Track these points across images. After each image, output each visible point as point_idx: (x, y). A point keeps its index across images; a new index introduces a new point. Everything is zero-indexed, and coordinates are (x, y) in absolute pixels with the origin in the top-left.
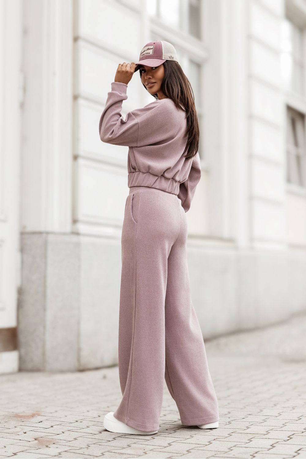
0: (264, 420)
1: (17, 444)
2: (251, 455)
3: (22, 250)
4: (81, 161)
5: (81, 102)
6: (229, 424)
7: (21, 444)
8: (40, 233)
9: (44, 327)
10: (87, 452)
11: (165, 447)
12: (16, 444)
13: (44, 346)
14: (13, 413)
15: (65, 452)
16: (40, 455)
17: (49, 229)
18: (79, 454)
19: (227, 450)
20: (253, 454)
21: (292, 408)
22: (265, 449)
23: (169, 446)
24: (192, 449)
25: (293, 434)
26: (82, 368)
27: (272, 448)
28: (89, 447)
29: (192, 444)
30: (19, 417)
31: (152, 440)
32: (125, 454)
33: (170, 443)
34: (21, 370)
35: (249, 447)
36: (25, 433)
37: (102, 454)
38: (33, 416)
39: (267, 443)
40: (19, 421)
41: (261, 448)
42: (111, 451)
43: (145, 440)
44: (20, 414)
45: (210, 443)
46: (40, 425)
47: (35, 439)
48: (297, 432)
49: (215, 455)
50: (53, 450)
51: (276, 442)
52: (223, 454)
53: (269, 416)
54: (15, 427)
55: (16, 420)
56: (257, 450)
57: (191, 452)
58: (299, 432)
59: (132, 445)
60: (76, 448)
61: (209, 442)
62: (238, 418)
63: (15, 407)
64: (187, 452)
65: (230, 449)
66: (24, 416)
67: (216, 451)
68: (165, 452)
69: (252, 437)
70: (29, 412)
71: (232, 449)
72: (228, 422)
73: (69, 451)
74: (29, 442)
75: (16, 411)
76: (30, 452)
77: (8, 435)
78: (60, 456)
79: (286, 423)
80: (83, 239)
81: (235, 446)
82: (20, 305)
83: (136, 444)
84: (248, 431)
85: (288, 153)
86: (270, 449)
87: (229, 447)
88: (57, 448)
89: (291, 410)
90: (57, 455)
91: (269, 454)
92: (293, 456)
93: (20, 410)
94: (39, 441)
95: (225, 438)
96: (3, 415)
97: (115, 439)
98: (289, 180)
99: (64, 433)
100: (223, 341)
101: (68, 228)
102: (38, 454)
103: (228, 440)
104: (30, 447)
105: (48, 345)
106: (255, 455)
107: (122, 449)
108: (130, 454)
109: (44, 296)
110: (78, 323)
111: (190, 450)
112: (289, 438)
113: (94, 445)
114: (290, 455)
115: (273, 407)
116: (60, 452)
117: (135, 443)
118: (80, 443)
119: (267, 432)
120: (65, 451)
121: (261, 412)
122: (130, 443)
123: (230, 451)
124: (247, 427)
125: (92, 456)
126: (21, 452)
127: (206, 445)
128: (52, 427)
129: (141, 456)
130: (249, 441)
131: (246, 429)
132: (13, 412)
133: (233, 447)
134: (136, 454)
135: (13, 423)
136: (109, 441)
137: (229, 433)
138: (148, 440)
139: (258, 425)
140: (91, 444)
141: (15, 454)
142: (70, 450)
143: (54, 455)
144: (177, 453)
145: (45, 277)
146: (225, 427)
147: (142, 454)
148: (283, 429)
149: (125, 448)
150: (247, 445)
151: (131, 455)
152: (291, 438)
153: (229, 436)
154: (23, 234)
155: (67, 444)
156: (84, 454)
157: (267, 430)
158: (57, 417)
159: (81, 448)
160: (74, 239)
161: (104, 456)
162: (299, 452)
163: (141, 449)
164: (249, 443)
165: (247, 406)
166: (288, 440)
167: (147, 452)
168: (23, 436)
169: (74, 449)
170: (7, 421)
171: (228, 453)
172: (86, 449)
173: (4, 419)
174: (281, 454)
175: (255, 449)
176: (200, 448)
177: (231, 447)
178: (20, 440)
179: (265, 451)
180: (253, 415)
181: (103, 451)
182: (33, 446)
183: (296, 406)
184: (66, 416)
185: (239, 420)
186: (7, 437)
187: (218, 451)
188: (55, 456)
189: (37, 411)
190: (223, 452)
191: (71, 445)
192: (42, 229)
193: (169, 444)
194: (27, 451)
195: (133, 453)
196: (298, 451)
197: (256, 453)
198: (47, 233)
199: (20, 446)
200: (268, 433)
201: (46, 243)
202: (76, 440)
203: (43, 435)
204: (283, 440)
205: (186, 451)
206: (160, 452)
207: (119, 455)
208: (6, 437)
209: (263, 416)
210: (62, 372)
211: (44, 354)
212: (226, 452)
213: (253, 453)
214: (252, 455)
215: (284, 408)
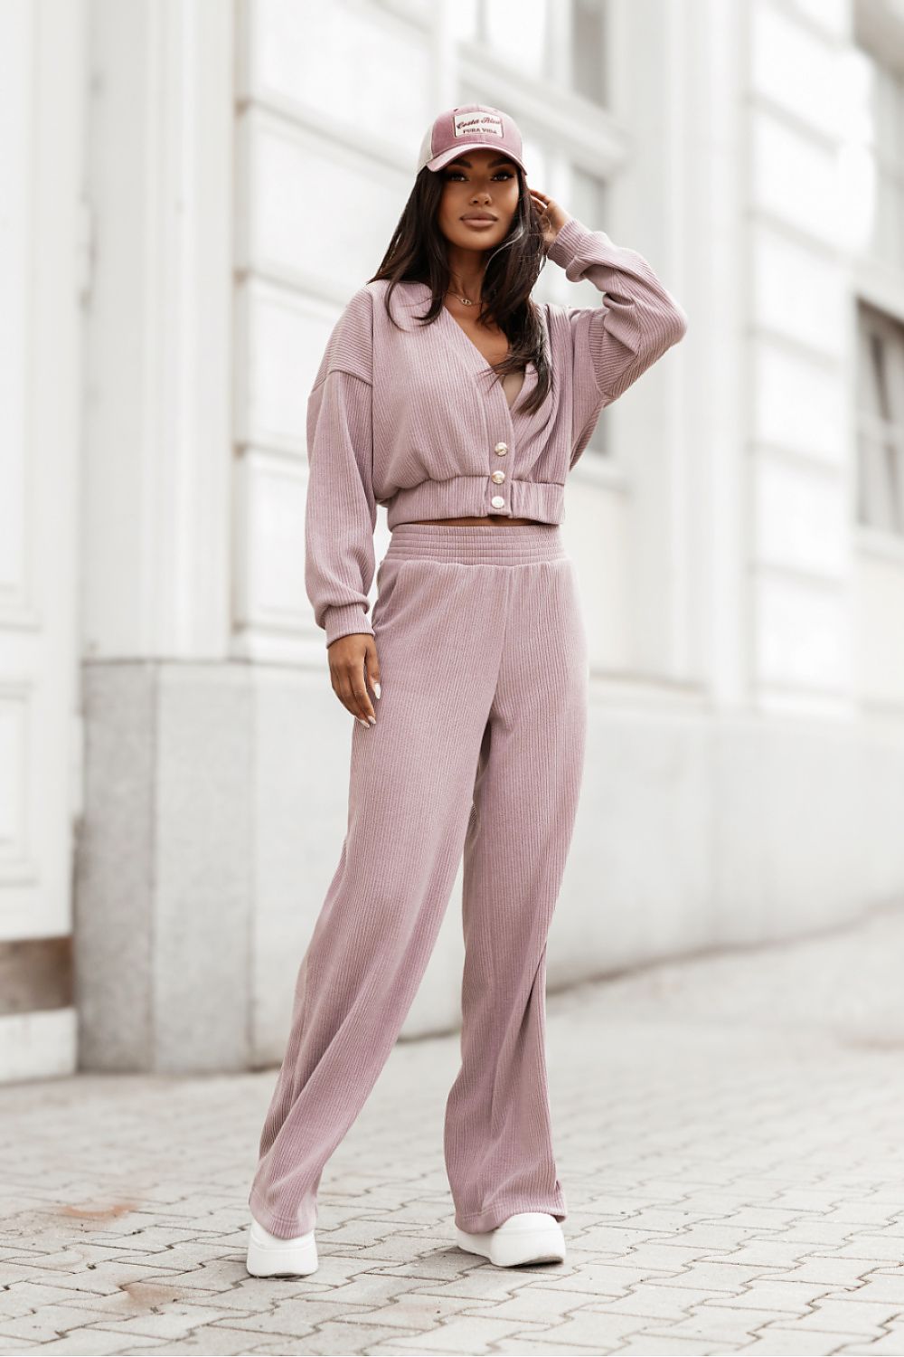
0: (787, 1223)
1: (69, 1303)
2: (748, 1333)
3: (86, 709)
4: (256, 461)
5: (257, 288)
6: (684, 1233)
7: (82, 1303)
8: (139, 662)
9: (151, 936)
10: (269, 1323)
11: (500, 1303)
12: (65, 1303)
13: (149, 996)
14: (58, 1205)
15: (206, 1328)
16: (136, 1338)
17: (164, 650)
18: (247, 1330)
19: (680, 1315)
20: (756, 1330)
21: (871, 1188)
22: (790, 1316)
23: (509, 1299)
24: (577, 1309)
25: (874, 1270)
26: (258, 1061)
27: (811, 1312)
28: (277, 1309)
29: (577, 1292)
30: (77, 1217)
31: (459, 1282)
32: (383, 1326)
33: (513, 1290)
34: (84, 1067)
35: (743, 1308)
36: (93, 1267)
37: (314, 1327)
38: (116, 1213)
39: (798, 1297)
40: (76, 1229)
41: (780, 1311)
42: (340, 1318)
43: (441, 1282)
44: (80, 1208)
45: (630, 1290)
46: (136, 1242)
47: (121, 1287)
48: (884, 1264)
49: (645, 1328)
50: (172, 1322)
51: (823, 1293)
52: (667, 1327)
53: (802, 1211)
54: (64, 1248)
55: (69, 1226)
56: (766, 1317)
57: (573, 1319)
58: (890, 1264)
59: (402, 1298)
60: (239, 1314)
61: (628, 1287)
62: (712, 1214)
63: (65, 1186)
64: (562, 1320)
65: (689, 1312)
66: (91, 1214)
67: (648, 1317)
68: (497, 1318)
69: (754, 1275)
70: (105, 1201)
71: (692, 1311)
72: (684, 1227)
73: (218, 1323)
74: (104, 1295)
75: (66, 1197)
76: (104, 1330)
77: (43, 1273)
78: (192, 1339)
79: (852, 1234)
80: (260, 676)
81: (702, 1303)
82: (80, 871)
83: (413, 1293)
84: (742, 1256)
85: (861, 439)
86: (804, 1315)
87: (685, 1306)
88: (184, 1314)
89: (868, 1195)
90: (182, 1336)
91: (800, 1330)
92: (872, 1339)
93: (80, 1194)
94: (131, 1293)
95: (673, 1277)
96: (32, 1211)
97: (353, 1281)
98: (863, 517)
99: (204, 1266)
100: (669, 976)
101: (219, 645)
102: (130, 1333)
103: (681, 1284)
104: (106, 1312)
105: (162, 991)
106: (759, 1333)
107: (372, 1311)
108: (395, 1327)
109: (151, 843)
110: (249, 924)
111: (570, 1311)
112: (861, 1283)
113: (290, 1300)
114: (864, 1335)
115: (814, 1183)
116: (192, 1327)
117: (410, 1292)
118: (251, 1298)
119: (795, 1261)
120: (208, 1325)
121: (778, 1198)
122: (397, 1291)
123: (687, 1318)
124: (738, 1244)
125: (285, 1335)
126: (79, 1327)
127: (619, 1297)
128: (170, 1247)
129: (429, 1331)
130: (743, 1289)
131: (735, 1251)
132: (58, 1202)
133: (698, 1305)
134: (412, 1325)
135: (58, 1235)
136: (336, 1287)
137: (685, 1262)
138: (450, 1281)
139: (771, 1237)
140: (282, 1299)
141: (62, 1335)
142: (221, 1319)
143: (175, 1337)
144: (532, 1322)
145: (152, 788)
146: (674, 1241)
147: (432, 1324)
148: (843, 1252)
149: (380, 1308)
150: (738, 1301)
151: (400, 1328)
152: (867, 1282)
153: (686, 1271)
154: (87, 665)
155: (211, 1303)
156: (261, 1332)
157: (798, 1256)
158: (186, 1217)
159: (253, 1313)
160: (237, 675)
161: (321, 1333)
162: (889, 1325)
163: (427, 1310)
164: (742, 1293)
165: (739, 1177)
166: (858, 1287)
167: (446, 1320)
168: (84, 1279)
169: (233, 1318)
170: (40, 1228)
171: (680, 1324)
172: (268, 1314)
173: (33, 1221)
174: (839, 1333)
175: (760, 1312)
176: (600, 1307)
177: (692, 1307)
178: (78, 1290)
179: (790, 1320)
180: (756, 1207)
181: (317, 1319)
182: (113, 1310)
183: (881, 1184)
184: (211, 1214)
185: (715, 1222)
186: (41, 1281)
187: (654, 1318)
188: (178, 1340)
189: (127, 1198)
190: (667, 1319)
191: (226, 1304)
192: (144, 650)
193: (509, 1294)
194: (97, 1326)
195: (405, 1324)
196: (888, 1321)
197: (764, 1326)
198: (159, 661)
199: (76, 1310)
200: (799, 1263)
201: (154, 690)
202: (240, 1289)
203: (144, 1272)
204: (842, 1288)
205: (560, 1315)
206: (484, 1320)
207: (366, 1329)
208: (37, 1281)
209: (784, 1209)
210: (202, 1073)
211: (149, 1018)
212: (677, 1322)
213: (756, 1326)
214: (754, 1333)
215: (847, 1186)
